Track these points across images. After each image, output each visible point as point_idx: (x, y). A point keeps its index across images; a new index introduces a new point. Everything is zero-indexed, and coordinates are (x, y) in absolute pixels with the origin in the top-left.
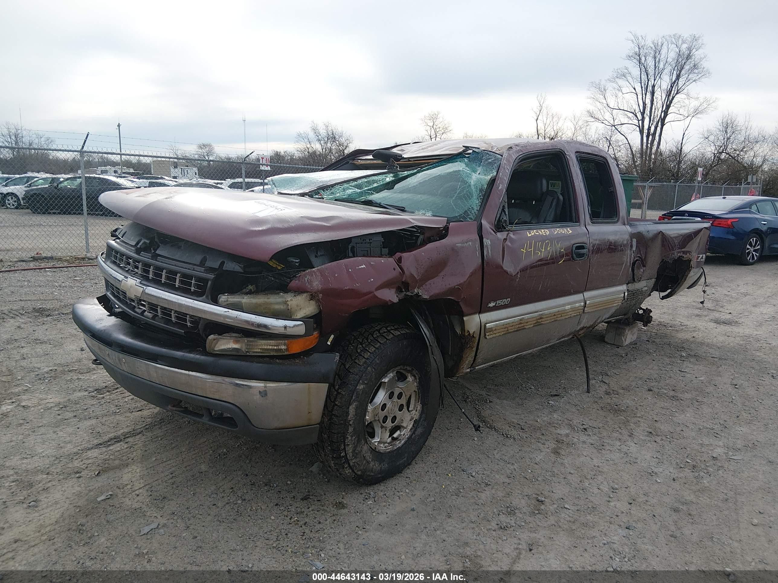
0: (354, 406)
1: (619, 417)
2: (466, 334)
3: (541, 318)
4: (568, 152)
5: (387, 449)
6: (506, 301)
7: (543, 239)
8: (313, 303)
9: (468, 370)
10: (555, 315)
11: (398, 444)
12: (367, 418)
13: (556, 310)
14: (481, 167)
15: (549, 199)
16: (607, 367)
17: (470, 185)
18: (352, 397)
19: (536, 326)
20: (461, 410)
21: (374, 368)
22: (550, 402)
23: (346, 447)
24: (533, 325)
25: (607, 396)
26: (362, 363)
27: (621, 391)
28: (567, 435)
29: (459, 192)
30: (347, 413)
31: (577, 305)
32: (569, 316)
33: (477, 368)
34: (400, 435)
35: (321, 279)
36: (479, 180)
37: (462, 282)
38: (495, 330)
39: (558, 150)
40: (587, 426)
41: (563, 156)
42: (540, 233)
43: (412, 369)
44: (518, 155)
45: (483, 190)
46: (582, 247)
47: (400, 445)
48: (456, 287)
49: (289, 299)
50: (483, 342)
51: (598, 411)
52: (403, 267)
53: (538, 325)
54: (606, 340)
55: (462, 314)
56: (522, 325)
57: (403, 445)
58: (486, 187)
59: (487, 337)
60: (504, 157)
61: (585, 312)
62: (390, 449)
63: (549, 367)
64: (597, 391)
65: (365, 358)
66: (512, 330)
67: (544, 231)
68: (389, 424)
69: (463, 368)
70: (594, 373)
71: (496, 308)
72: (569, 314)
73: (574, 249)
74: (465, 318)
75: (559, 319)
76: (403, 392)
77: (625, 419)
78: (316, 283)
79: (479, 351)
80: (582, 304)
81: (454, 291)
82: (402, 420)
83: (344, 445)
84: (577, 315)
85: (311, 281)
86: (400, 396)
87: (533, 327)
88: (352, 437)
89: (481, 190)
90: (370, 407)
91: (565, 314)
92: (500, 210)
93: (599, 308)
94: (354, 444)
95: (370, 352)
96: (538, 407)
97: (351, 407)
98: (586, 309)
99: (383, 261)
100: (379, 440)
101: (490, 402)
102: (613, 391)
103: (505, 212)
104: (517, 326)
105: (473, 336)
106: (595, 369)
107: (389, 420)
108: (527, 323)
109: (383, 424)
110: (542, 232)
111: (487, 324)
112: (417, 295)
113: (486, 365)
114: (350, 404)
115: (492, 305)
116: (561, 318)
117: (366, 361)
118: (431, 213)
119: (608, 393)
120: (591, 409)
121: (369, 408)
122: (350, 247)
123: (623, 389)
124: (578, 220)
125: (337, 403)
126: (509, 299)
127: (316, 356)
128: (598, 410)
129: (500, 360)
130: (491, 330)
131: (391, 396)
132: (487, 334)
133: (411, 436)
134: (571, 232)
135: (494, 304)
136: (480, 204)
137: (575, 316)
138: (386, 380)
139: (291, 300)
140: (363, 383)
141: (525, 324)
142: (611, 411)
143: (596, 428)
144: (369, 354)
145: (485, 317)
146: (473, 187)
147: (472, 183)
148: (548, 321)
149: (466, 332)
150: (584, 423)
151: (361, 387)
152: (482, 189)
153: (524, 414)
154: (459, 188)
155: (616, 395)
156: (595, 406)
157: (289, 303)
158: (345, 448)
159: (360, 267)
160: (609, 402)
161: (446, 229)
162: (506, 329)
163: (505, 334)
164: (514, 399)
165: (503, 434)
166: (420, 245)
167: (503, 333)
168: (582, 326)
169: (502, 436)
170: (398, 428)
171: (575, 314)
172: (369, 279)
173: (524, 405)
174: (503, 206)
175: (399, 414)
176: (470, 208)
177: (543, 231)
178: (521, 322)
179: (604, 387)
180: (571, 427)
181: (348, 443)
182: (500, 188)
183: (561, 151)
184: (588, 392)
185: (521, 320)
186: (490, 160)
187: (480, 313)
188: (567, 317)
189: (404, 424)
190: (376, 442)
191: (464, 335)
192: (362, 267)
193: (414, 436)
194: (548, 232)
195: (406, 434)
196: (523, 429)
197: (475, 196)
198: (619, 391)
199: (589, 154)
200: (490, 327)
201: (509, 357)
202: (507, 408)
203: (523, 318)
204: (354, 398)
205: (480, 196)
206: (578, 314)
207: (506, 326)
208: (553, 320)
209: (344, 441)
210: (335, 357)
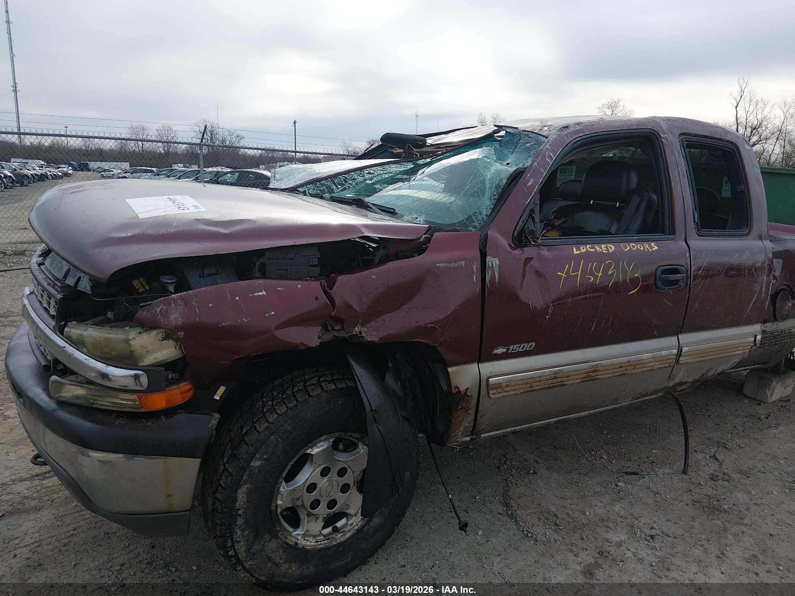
0: (245, 490)
1: (714, 522)
2: (454, 391)
3: (594, 371)
4: (664, 133)
5: (319, 545)
6: (527, 346)
7: (601, 257)
8: (170, 343)
9: (468, 439)
10: (621, 367)
11: (340, 538)
12: (279, 502)
13: (627, 359)
14: (514, 154)
15: (636, 200)
16: (732, 433)
17: (485, 180)
18: (243, 476)
19: (586, 381)
20: (448, 495)
21: (281, 438)
22: (619, 484)
23: (236, 544)
24: (579, 380)
25: (711, 483)
26: (262, 429)
27: (736, 476)
28: (619, 545)
29: (468, 189)
30: (235, 499)
31: (665, 353)
32: (649, 368)
33: (483, 435)
34: (346, 525)
35: (184, 310)
36: (498, 173)
37: (440, 318)
38: (507, 386)
39: (648, 130)
40: (657, 532)
41: (655, 139)
42: (598, 249)
43: (362, 436)
44: (575, 137)
45: (500, 187)
46: (676, 271)
47: (342, 539)
48: (429, 325)
49: (131, 338)
50: (484, 403)
51: (685, 506)
52: (334, 295)
53: (589, 380)
54: (745, 392)
55: (446, 365)
56: (559, 380)
57: (347, 540)
58: (505, 181)
59: (492, 396)
60: (550, 140)
61: (681, 362)
62: (324, 544)
63: (646, 426)
64: (699, 473)
65: (268, 422)
66: (541, 387)
67: (606, 247)
68: (322, 510)
69: (455, 436)
70: (707, 442)
71: (506, 356)
72: (649, 365)
73: (659, 273)
74: (450, 370)
75: (630, 372)
76: (347, 467)
77: (722, 526)
78: (175, 316)
79: (479, 415)
80: (675, 351)
81: (423, 330)
82: (348, 505)
83: (232, 542)
84: (664, 367)
85: (166, 312)
86: (342, 472)
87: (580, 382)
88: (243, 531)
89: (497, 187)
90: (284, 488)
91: (642, 366)
92: (525, 215)
93: (708, 358)
94: (247, 541)
95: (277, 413)
96: (598, 489)
97: (239, 491)
98: (681, 359)
99: (299, 286)
100: (303, 533)
101: (535, 473)
102: (724, 474)
103: (533, 219)
104: (550, 382)
105: (466, 393)
106: (711, 435)
107: (323, 505)
108: (569, 376)
109: (312, 511)
110: (601, 248)
111: (490, 377)
112: (359, 336)
113: (500, 431)
114: (238, 486)
115: (500, 351)
116: (633, 371)
117: (268, 427)
118: (424, 218)
119: (714, 478)
120: (677, 502)
121: (282, 489)
122: (258, 264)
123: (741, 472)
124: (673, 232)
125: (221, 482)
126: (534, 344)
127: (181, 417)
128: (687, 504)
129: (528, 425)
130: (498, 386)
131: (325, 472)
132: (491, 392)
133: (362, 528)
134: (656, 248)
135: (504, 350)
136: (492, 206)
137: (661, 368)
138: (315, 451)
139: (134, 338)
140: (261, 458)
141: (563, 379)
142: (706, 509)
143: (670, 536)
144: (276, 416)
145: (487, 368)
146: (487, 183)
147: (489, 176)
148: (609, 376)
149: (453, 389)
150: (655, 526)
151: (256, 463)
152: (498, 185)
153: (572, 499)
154: (470, 183)
155: (725, 482)
156: (685, 498)
157: (132, 343)
158: (233, 546)
159: (256, 294)
160: (709, 494)
161: (428, 240)
162: (528, 386)
163: (526, 392)
164: (569, 472)
165: (523, 531)
166: (378, 263)
167: (522, 391)
168: (677, 380)
169: (521, 533)
170: (342, 515)
171: (662, 366)
172: (268, 312)
173: (580, 485)
174: (532, 211)
175: (341, 498)
176: (477, 211)
177: (603, 246)
178: (555, 376)
179: (713, 467)
180: (632, 530)
181: (238, 540)
182: (529, 184)
183: (652, 131)
184: (685, 472)
185: (556, 373)
186: (528, 145)
187: (479, 362)
188: (646, 369)
189: (351, 511)
190: (300, 534)
191: (451, 392)
192: (260, 294)
193: (367, 527)
194: (613, 248)
195: (355, 523)
196: (558, 526)
197: (488, 194)
198: (733, 475)
199: (707, 137)
200: (497, 382)
201: (543, 422)
202: (553, 485)
203: (560, 370)
204: (245, 478)
205: (495, 195)
206: (667, 365)
207: (527, 382)
208: (618, 374)
209: (232, 536)
210: (212, 420)
